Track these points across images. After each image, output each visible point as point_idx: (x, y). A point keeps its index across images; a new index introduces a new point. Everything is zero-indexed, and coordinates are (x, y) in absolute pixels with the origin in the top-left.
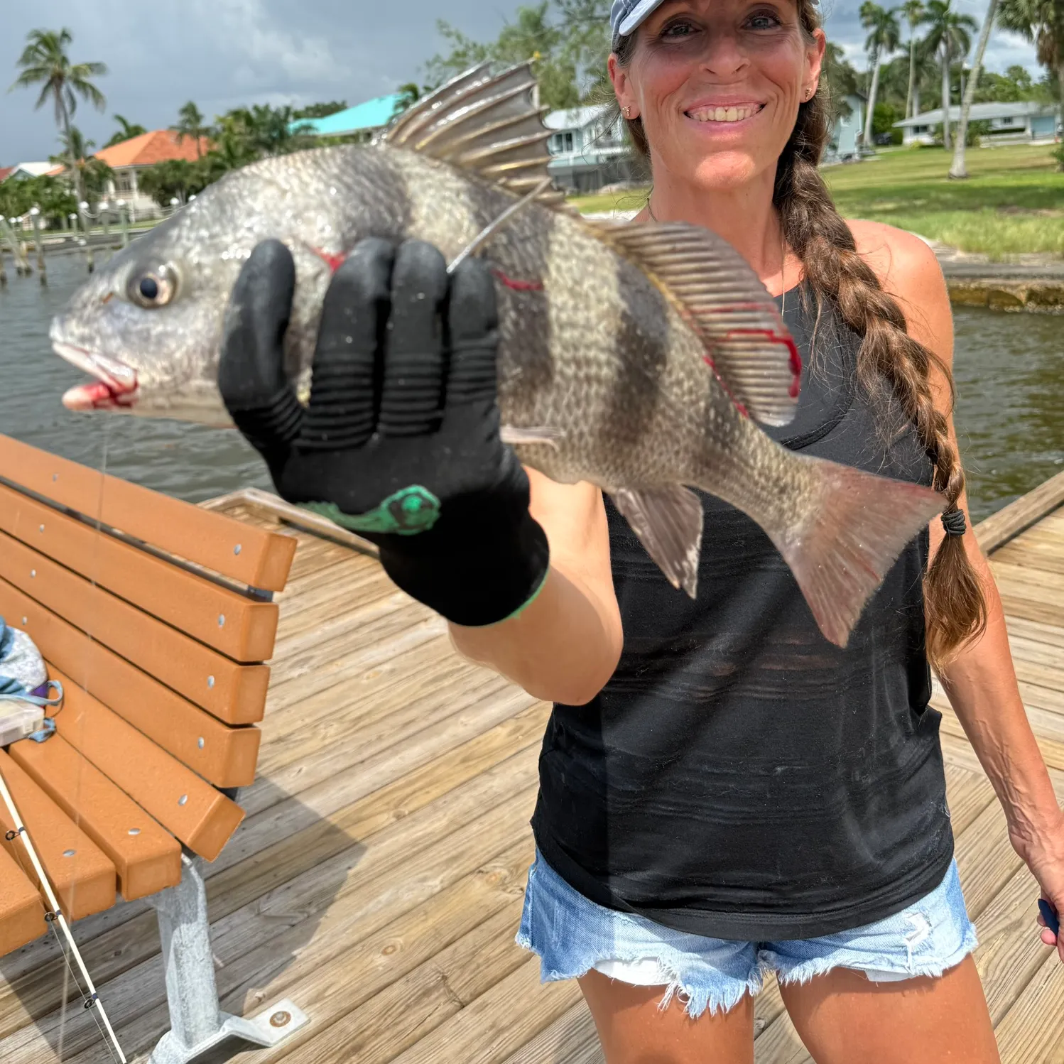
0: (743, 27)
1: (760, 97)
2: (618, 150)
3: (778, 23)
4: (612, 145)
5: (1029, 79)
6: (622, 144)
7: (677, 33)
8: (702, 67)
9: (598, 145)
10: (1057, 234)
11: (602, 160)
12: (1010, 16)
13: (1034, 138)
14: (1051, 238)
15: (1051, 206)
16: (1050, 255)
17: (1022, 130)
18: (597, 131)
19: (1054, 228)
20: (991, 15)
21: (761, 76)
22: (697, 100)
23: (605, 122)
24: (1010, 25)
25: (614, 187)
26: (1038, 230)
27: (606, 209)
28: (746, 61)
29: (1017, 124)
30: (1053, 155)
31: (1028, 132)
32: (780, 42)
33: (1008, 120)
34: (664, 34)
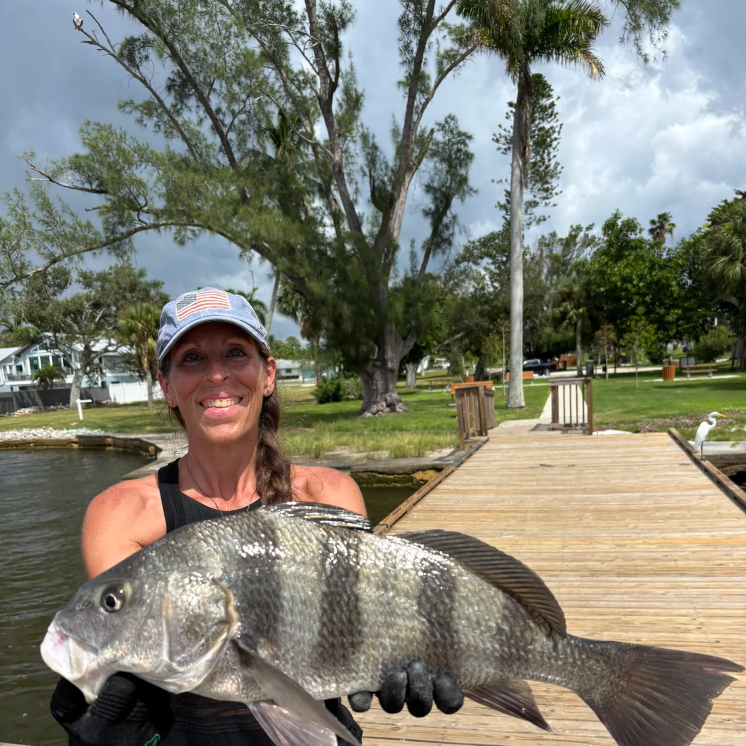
0: (227, 356)
1: (239, 393)
2: (28, 382)
3: (245, 354)
4: (23, 378)
5: (299, 346)
6: (31, 378)
7: (193, 360)
8: (205, 378)
9: (11, 378)
10: (312, 443)
11: (16, 389)
12: (285, 306)
13: (304, 382)
14: (309, 446)
15: (309, 426)
16: (308, 456)
17: (297, 377)
18: (11, 367)
19: (311, 439)
20: (273, 305)
21: (239, 382)
22: (205, 396)
23: (16, 361)
24: (284, 312)
25: (27, 410)
26: (302, 441)
27: (20, 427)
28: (228, 374)
29: (294, 373)
30: (312, 394)
31: (301, 378)
32: (247, 364)
33: (289, 370)
34: (184, 360)
